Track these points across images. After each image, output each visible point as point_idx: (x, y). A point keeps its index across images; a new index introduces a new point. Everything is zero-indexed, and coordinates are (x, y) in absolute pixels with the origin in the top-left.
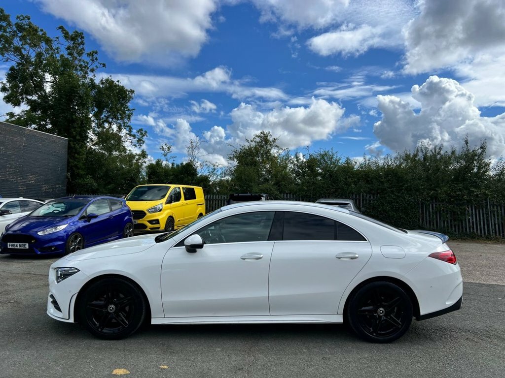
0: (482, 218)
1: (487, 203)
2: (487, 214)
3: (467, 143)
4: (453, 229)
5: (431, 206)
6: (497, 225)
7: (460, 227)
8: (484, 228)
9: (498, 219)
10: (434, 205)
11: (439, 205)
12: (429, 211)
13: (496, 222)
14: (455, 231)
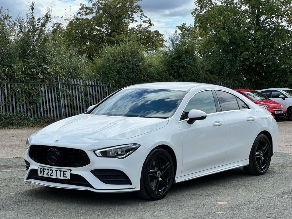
0: (53, 99)
1: (57, 82)
2: (58, 95)
3: (32, 9)
4: (29, 114)
5: (6, 86)
6: (67, 107)
7: (36, 111)
8: (56, 111)
9: (67, 100)
10: (9, 86)
11: (14, 84)
12: (4, 93)
13: (66, 104)
14: (31, 116)
